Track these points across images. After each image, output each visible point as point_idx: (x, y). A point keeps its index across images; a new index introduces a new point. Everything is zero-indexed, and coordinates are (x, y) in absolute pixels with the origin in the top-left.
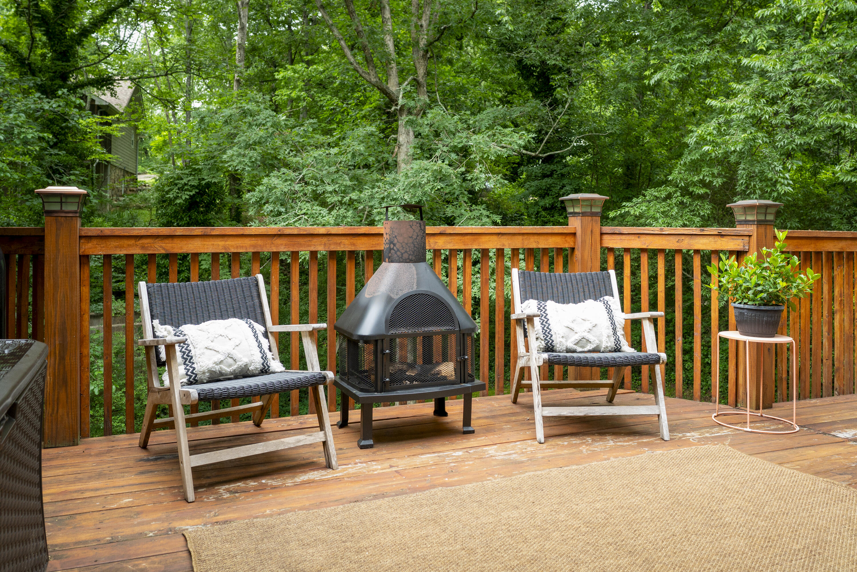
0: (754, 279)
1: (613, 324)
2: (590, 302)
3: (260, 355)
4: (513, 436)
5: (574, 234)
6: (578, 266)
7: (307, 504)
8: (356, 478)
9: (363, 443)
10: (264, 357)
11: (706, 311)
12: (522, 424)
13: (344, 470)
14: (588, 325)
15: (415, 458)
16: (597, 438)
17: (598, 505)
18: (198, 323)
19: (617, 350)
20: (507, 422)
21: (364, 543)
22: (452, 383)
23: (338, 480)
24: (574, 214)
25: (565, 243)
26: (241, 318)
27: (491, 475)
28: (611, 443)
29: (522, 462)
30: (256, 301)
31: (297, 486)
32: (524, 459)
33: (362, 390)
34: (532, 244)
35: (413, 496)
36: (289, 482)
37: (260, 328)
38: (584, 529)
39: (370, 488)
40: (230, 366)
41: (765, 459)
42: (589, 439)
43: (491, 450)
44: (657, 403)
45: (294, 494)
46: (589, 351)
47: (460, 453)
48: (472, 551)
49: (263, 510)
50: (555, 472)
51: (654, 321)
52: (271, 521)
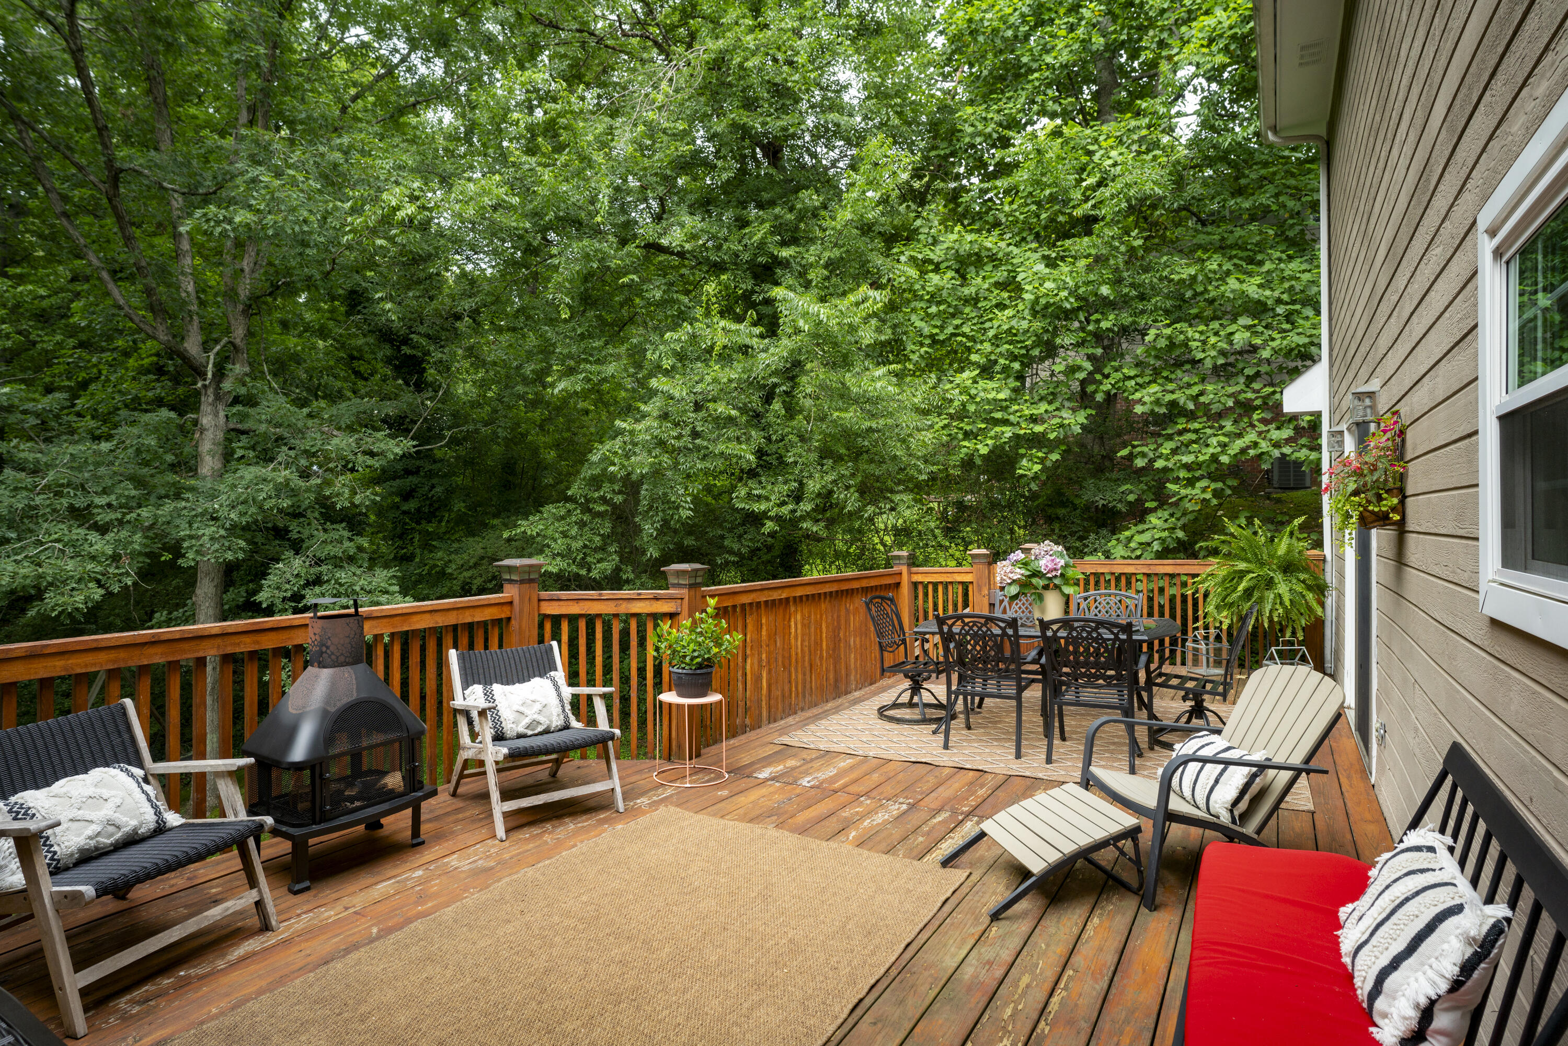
0: (692, 646)
1: (561, 701)
2: (536, 681)
3: (152, 811)
4: (469, 838)
5: (511, 603)
6: (514, 638)
7: (263, 983)
8: (309, 933)
9: (297, 887)
10: (158, 813)
11: (642, 671)
12: (473, 821)
13: (288, 928)
14: (537, 707)
15: (370, 890)
16: (556, 822)
17: (585, 898)
18: (48, 785)
19: (567, 727)
20: (456, 821)
21: (363, 1009)
22: (401, 795)
23: (286, 943)
24: (511, 581)
25: (502, 614)
26: (107, 765)
27: (465, 891)
28: (572, 826)
29: (492, 868)
30: (126, 736)
31: (233, 966)
32: (492, 864)
33: (294, 826)
34: (467, 618)
35: (392, 938)
36: (221, 964)
37: (139, 772)
38: (581, 927)
39: (334, 942)
40: (112, 835)
41: (709, 814)
42: (549, 826)
43: (453, 861)
44: (610, 777)
45: (235, 976)
46: (541, 734)
47: (419, 873)
48: (485, 981)
49: (205, 1010)
50: (530, 872)
51: (605, 697)
52: (228, 1021)
